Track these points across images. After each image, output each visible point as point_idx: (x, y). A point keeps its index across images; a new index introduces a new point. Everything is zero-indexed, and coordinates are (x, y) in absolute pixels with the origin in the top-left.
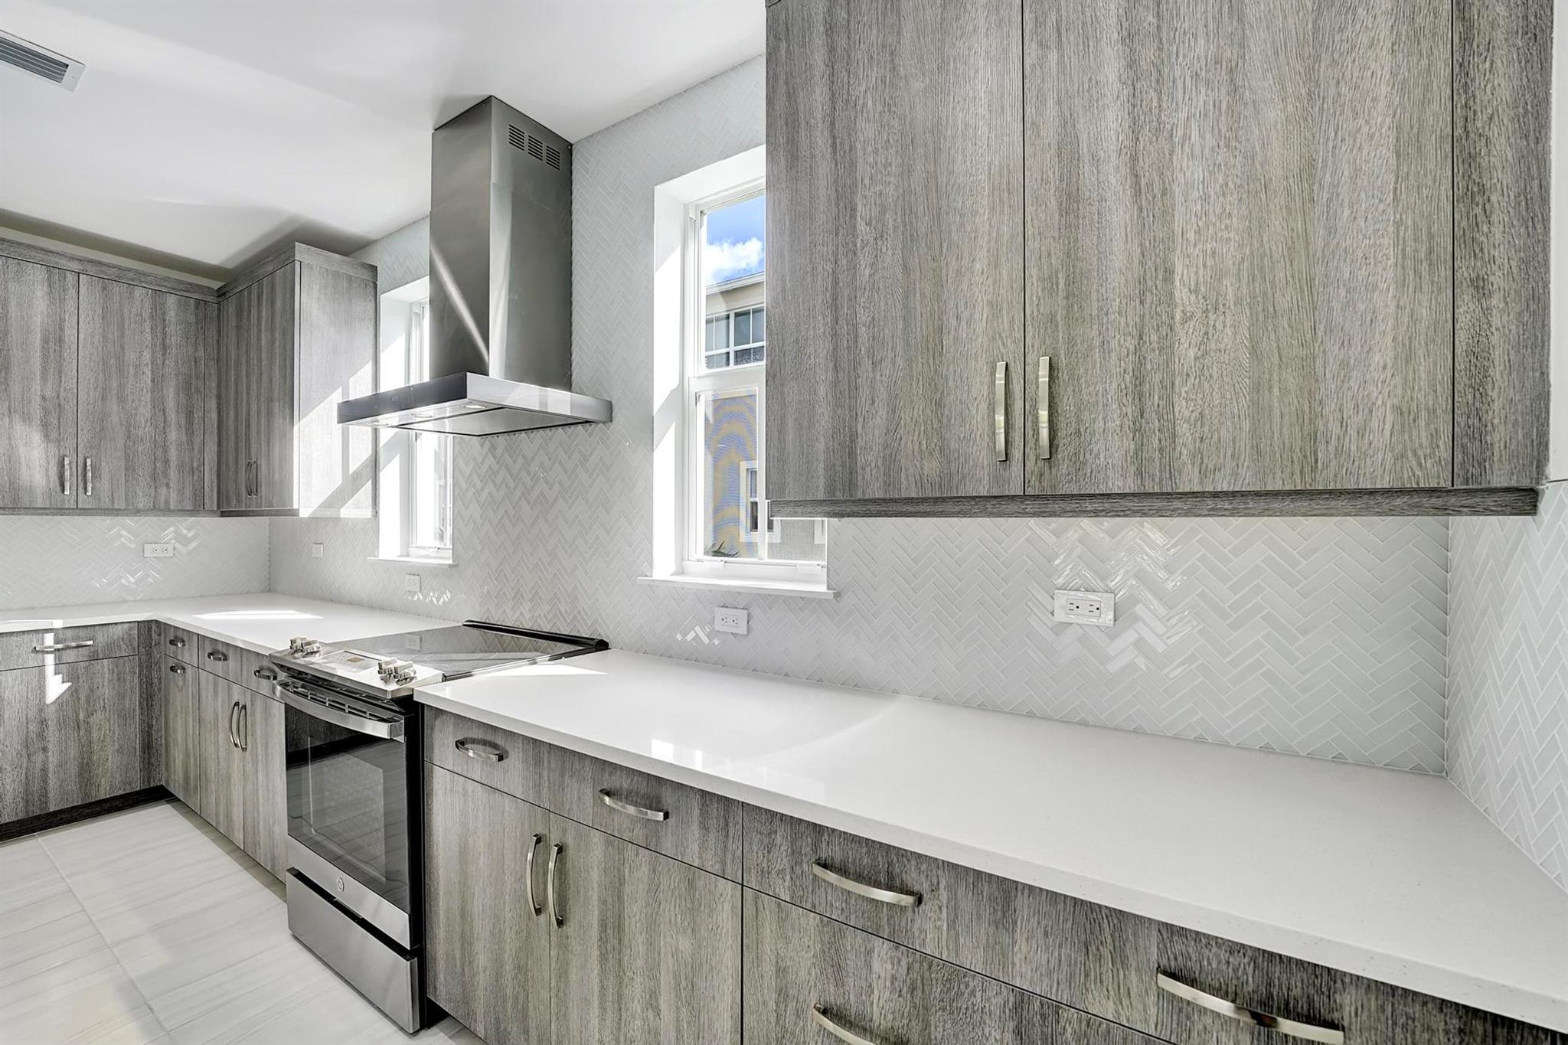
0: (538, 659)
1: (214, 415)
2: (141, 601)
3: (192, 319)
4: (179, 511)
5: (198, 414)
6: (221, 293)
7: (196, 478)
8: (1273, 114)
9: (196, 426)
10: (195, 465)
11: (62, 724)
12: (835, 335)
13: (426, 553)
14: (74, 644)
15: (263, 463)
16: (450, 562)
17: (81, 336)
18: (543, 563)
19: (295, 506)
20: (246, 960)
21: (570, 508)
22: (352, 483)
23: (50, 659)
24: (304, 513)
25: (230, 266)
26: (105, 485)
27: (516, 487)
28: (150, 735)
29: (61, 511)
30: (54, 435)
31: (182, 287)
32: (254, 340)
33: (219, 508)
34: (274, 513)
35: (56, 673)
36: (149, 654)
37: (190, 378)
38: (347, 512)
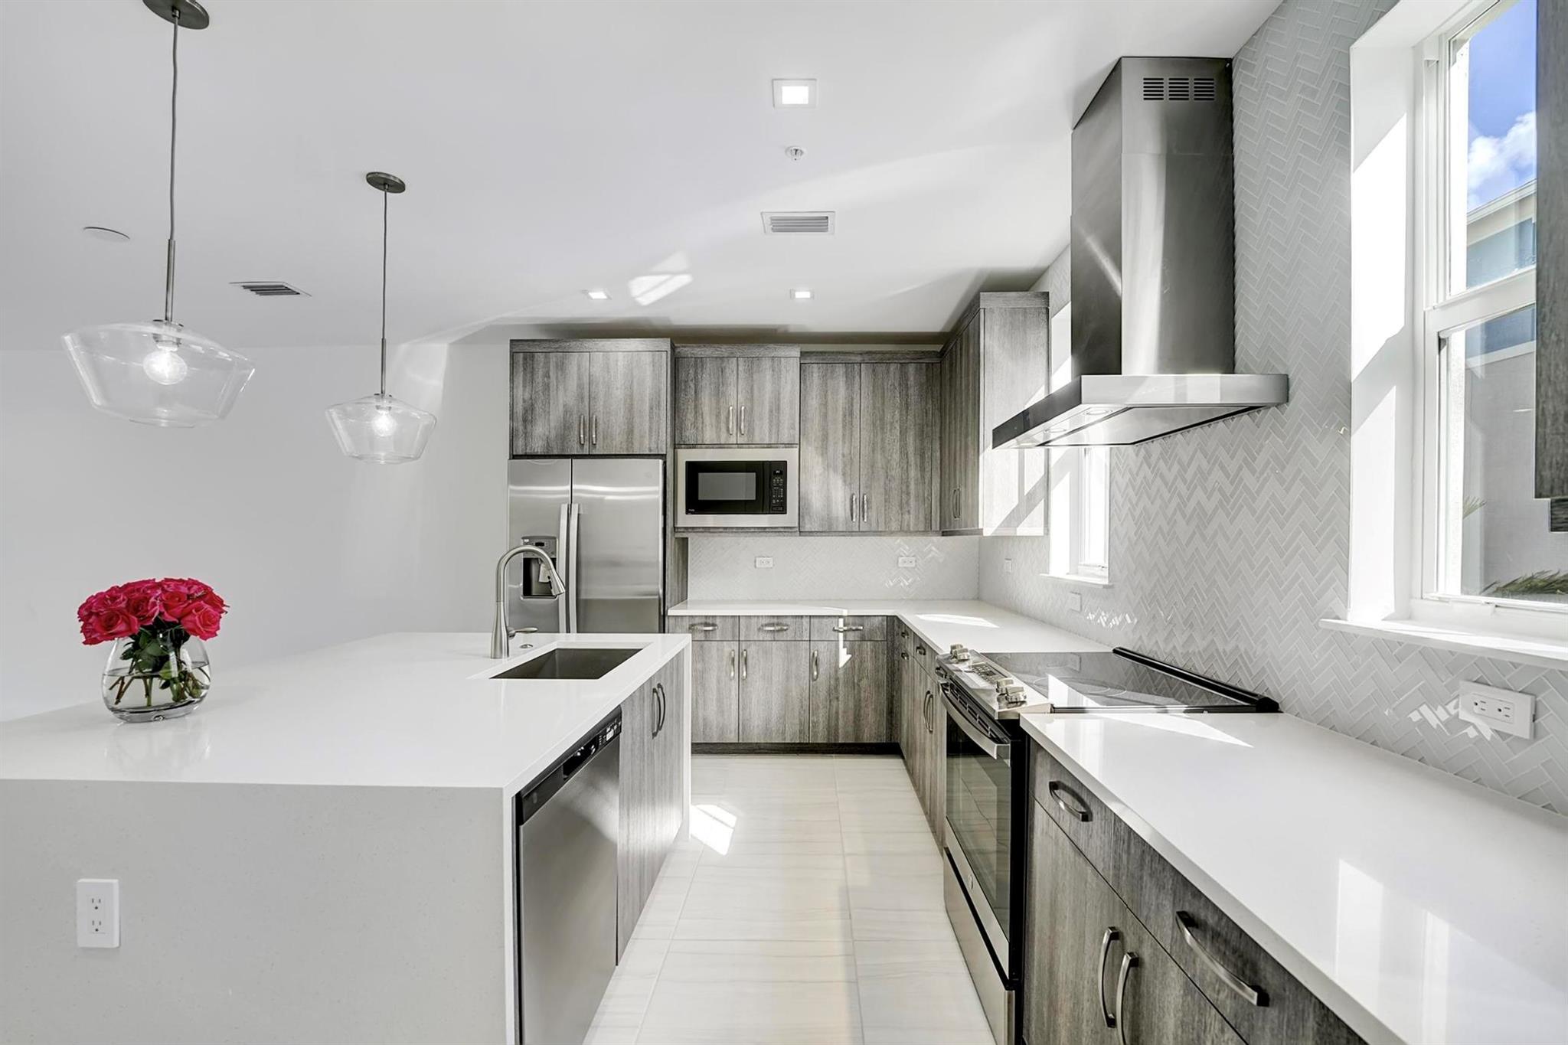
0: (1170, 708)
1: (938, 454)
2: (911, 600)
3: (924, 379)
4: (917, 532)
5: (928, 455)
6: (942, 354)
7: (926, 505)
9: (926, 465)
10: (926, 495)
11: (846, 683)
13: (1092, 571)
14: (854, 628)
15: (963, 489)
16: (1106, 582)
17: (862, 408)
18: (1198, 589)
19: (980, 527)
20: (914, 910)
21: (1232, 521)
22: (1027, 503)
23: (841, 635)
24: (988, 532)
25: (948, 330)
26: (873, 514)
27: (1171, 498)
28: (892, 703)
29: (850, 533)
30: (848, 479)
31: (918, 356)
32: (958, 387)
33: (940, 529)
34: (969, 533)
35: (844, 647)
36: (893, 642)
37: (923, 426)
38: (1022, 530)
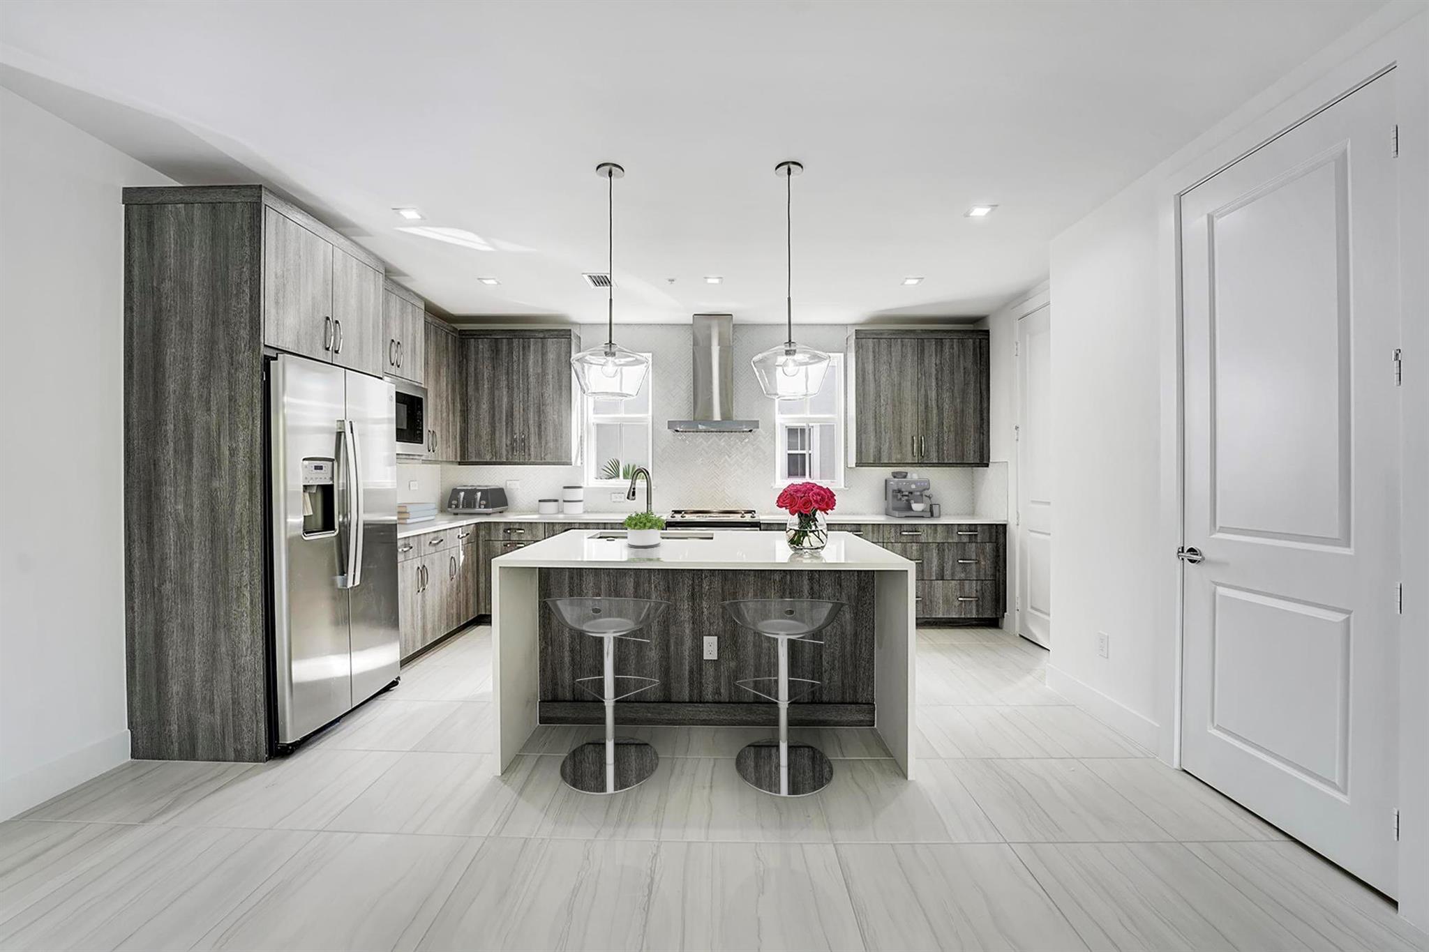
8: (958, 400)
12: (875, 424)
15: (531, 436)
33: (461, 460)
